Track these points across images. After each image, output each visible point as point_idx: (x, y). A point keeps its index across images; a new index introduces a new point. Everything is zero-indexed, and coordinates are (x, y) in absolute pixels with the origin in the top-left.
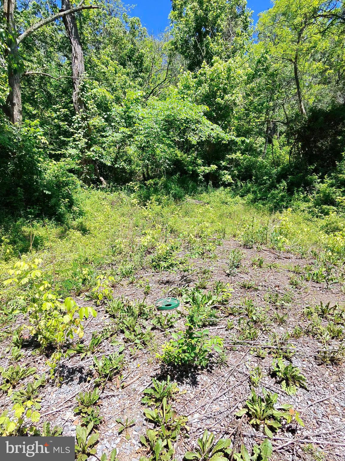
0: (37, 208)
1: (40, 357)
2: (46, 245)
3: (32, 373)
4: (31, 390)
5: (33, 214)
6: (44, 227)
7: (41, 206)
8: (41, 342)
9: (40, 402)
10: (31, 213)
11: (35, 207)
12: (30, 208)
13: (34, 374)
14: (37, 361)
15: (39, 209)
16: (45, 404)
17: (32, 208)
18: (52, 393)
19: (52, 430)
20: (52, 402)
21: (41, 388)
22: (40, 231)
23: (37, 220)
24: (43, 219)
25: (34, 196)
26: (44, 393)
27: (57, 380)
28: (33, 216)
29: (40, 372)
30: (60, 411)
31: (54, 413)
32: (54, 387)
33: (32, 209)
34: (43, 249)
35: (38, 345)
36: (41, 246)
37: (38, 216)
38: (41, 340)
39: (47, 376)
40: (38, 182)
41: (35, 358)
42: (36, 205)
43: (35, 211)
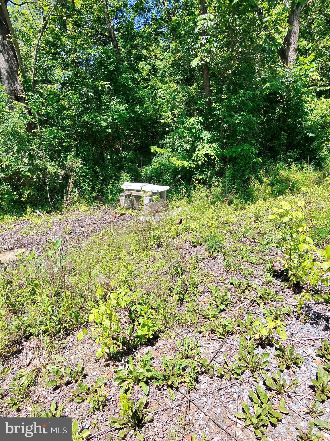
0: (297, 152)
1: (288, 290)
2: (302, 189)
3: (281, 300)
4: (279, 313)
5: (292, 158)
6: (301, 172)
7: (301, 150)
8: (291, 278)
9: (285, 327)
10: (290, 157)
11: (295, 151)
12: (290, 152)
13: (282, 301)
14: (285, 292)
15: (298, 153)
16: (289, 330)
17: (292, 151)
18: (296, 324)
19: (295, 355)
20: (296, 332)
21: (287, 316)
22: (296, 176)
23: (295, 164)
24: (301, 164)
25: (296, 139)
26: (289, 321)
27: (302, 317)
28: (292, 160)
29: (286, 302)
30: (302, 343)
31: (297, 342)
32: (298, 320)
33: (292, 153)
34: (298, 194)
35: (286, 279)
36: (297, 190)
37: (298, 160)
38: (291, 276)
39: (293, 309)
40: (302, 124)
41: (284, 289)
42: (297, 149)
43: (294, 155)
